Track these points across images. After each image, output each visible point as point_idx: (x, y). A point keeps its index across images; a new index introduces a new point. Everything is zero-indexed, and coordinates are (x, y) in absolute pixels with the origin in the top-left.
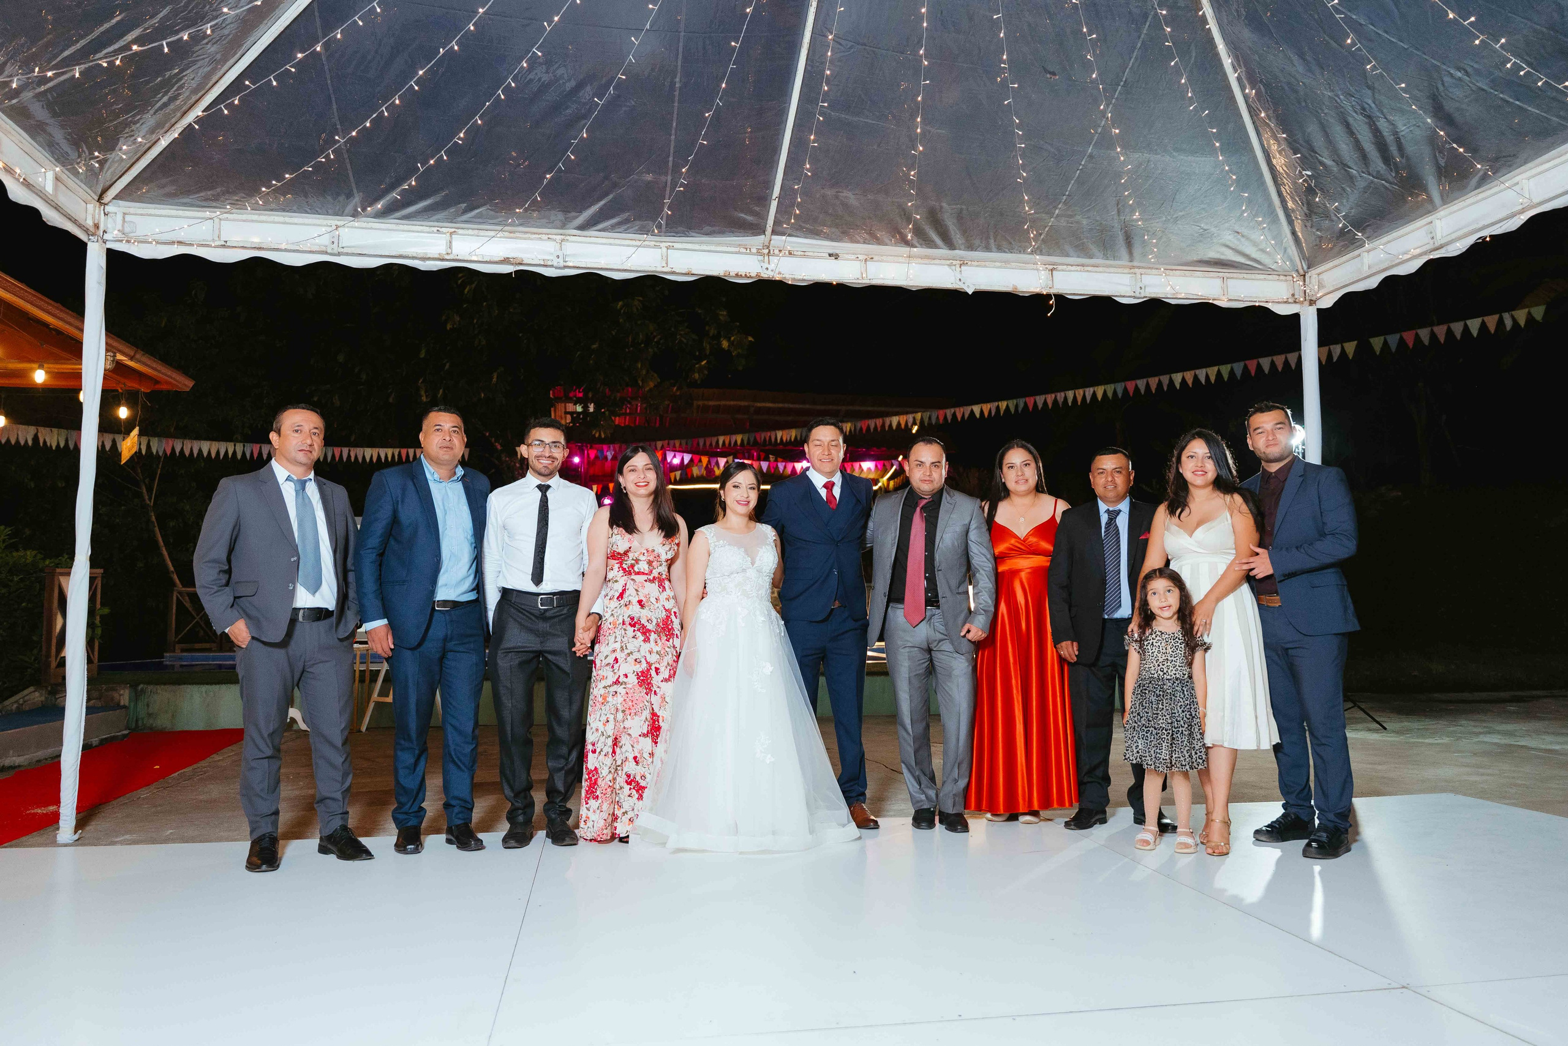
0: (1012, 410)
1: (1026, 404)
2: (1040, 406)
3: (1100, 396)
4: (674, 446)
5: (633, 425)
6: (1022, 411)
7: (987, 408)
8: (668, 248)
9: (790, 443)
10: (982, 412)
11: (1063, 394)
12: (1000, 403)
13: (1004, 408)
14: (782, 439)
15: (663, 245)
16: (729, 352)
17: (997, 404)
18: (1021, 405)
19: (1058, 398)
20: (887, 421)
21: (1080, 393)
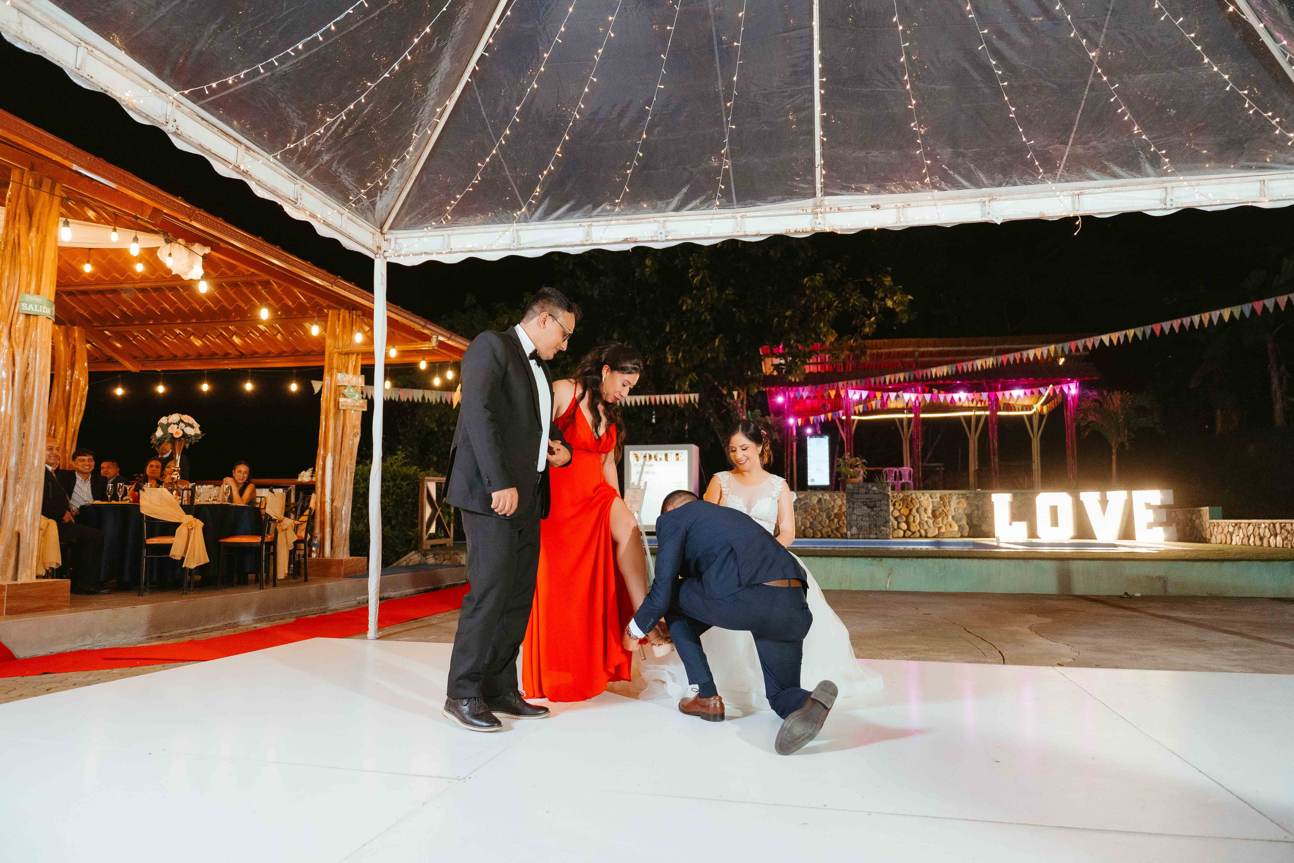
0: (1140, 337)
1: (1152, 330)
2: (1167, 331)
3: (1226, 317)
4: (852, 386)
5: (823, 371)
6: (1149, 337)
7: (1115, 336)
8: (742, 217)
9: (943, 378)
10: (1111, 341)
11: (1189, 319)
12: (1127, 331)
13: (1132, 335)
14: (936, 375)
15: (738, 215)
16: (894, 309)
17: (1124, 332)
18: (1148, 332)
19: (1184, 322)
20: (1025, 354)
21: (1206, 317)
